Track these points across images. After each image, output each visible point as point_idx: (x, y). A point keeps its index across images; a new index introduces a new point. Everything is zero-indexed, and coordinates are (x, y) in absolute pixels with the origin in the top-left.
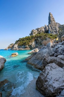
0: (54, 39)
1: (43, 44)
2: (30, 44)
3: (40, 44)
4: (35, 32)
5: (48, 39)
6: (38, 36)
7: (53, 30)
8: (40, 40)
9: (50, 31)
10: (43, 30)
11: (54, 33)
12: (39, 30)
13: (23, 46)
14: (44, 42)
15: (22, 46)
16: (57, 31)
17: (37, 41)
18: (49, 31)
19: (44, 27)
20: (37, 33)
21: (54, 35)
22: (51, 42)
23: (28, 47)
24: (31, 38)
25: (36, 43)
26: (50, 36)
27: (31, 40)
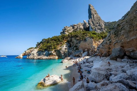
1: (80, 49)
2: (59, 48)
3: (75, 49)
4: (69, 29)
5: (89, 40)
6: (73, 35)
7: (96, 26)
8: (75, 41)
9: (92, 28)
10: (82, 27)
11: (99, 31)
12: (76, 27)
13: (46, 52)
14: (82, 45)
16: (102, 28)
17: (71, 44)
18: (90, 28)
19: (83, 24)
20: (72, 31)
21: (98, 34)
22: (94, 45)
23: (54, 54)
24: (61, 39)
25: (68, 46)
26: (91, 35)
27: (61, 41)
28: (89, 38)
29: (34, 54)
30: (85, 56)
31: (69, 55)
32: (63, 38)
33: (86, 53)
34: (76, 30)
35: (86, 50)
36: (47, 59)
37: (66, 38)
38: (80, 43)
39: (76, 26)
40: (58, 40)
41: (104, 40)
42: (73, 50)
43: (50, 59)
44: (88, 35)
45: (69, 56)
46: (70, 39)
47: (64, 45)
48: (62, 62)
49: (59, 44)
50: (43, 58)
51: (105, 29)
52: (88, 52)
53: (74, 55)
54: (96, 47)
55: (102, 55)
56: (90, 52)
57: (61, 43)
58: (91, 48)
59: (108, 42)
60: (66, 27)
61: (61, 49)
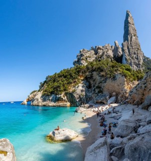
0: (134, 80)
1: (106, 92)
2: (71, 90)
3: (97, 91)
4: (88, 55)
5: (120, 78)
8: (98, 78)
9: (126, 59)
11: (135, 68)
12: (100, 52)
13: (53, 95)
14: (109, 85)
15: (50, 96)
17: (92, 82)
18: (124, 58)
19: (113, 48)
20: (93, 59)
21: (134, 71)
22: (126, 88)
23: (64, 98)
24: (75, 73)
25: (87, 87)
26: (124, 71)
27: (74, 78)
29: (38, 100)
30: (112, 103)
31: (87, 101)
32: (79, 72)
33: (113, 98)
35: (114, 94)
36: (54, 106)
37: (82, 73)
38: (105, 82)
39: (101, 49)
40: (69, 77)
41: (139, 82)
42: (93, 94)
43: (59, 106)
44: (120, 70)
45: (87, 103)
46: (90, 73)
47: (79, 84)
48: (76, 111)
49: (71, 83)
50: (50, 105)
51: (142, 66)
52: (117, 98)
53: (95, 101)
54: (128, 91)
55: (133, 102)
56: (120, 98)
57: (75, 81)
58: (121, 92)
59: (143, 86)
60: (84, 50)
61: (74, 91)
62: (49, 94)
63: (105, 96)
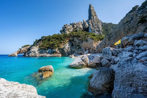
0: (98, 40)
1: (83, 48)
2: (62, 47)
3: (77, 48)
4: (69, 28)
5: (90, 41)
6: (75, 35)
7: (95, 28)
8: (77, 41)
10: (81, 26)
11: (97, 33)
12: (75, 26)
13: (49, 50)
14: (84, 44)
15: (47, 50)
16: (100, 30)
17: (73, 43)
18: (90, 28)
19: (82, 23)
20: (72, 30)
21: (97, 35)
22: (94, 45)
23: (57, 52)
24: (64, 37)
25: (71, 46)
26: (92, 37)
27: (63, 40)
28: (90, 39)
29: (35, 52)
30: (87, 54)
31: (71, 53)
33: (87, 51)
34: (76, 29)
35: (87, 49)
36: (51, 56)
37: (68, 38)
38: (82, 43)
39: (75, 24)
40: (60, 39)
41: (101, 41)
42: (76, 49)
43: (55, 56)
46: (72, 38)
47: (67, 44)
49: (62, 43)
50: (47, 56)
53: (77, 53)
54: (95, 47)
56: (91, 51)
57: (64, 42)
58: (91, 48)
59: (104, 43)
60: (66, 25)
61: (64, 48)
62: (46, 48)
63: (83, 50)
